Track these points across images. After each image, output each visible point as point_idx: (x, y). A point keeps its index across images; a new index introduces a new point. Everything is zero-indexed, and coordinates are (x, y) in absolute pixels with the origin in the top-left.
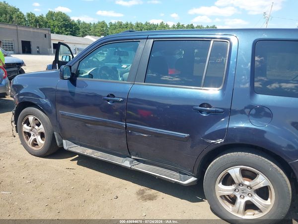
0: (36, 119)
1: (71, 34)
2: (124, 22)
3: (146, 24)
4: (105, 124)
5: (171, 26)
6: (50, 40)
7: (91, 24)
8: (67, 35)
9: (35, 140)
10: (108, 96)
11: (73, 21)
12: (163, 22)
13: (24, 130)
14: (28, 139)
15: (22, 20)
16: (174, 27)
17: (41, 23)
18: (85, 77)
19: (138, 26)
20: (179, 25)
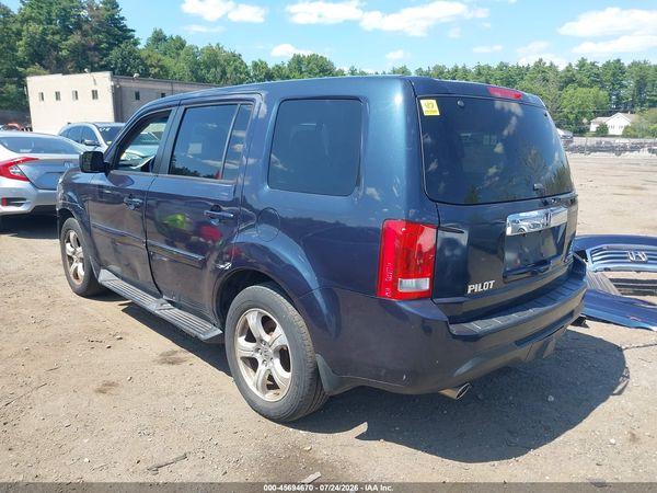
3: (500, 68)
12: (541, 60)
15: (243, 76)
16: (568, 69)
20: (582, 64)
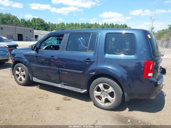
0: (22, 69)
1: (45, 30)
2: (75, 23)
3: (87, 24)
4: (50, 69)
5: (101, 25)
6: (33, 33)
7: (56, 24)
8: (42, 30)
9: (21, 78)
10: (51, 57)
11: (46, 23)
12: (96, 23)
13: (16, 73)
14: (18, 78)
15: (18, 23)
16: (102, 25)
17: (29, 24)
18: (43, 49)
19: (82, 25)
20: (105, 24)
